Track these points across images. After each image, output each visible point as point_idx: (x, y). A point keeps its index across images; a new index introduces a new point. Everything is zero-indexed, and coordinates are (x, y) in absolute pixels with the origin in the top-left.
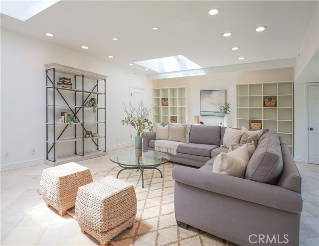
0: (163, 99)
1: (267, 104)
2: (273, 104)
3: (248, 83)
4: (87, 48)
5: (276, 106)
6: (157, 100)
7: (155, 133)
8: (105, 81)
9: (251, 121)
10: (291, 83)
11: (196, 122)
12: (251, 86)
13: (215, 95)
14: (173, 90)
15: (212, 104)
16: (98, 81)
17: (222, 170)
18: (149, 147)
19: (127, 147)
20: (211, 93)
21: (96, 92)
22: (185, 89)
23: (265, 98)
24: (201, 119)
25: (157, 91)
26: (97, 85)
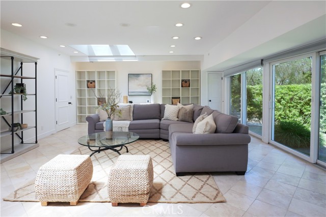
0: (88, 81)
1: (184, 85)
2: (188, 85)
3: (171, 69)
4: (20, 26)
5: (189, 87)
6: (80, 83)
7: (98, 115)
8: (36, 64)
9: (173, 98)
10: (198, 71)
11: (125, 102)
12: (172, 71)
13: (142, 78)
14: (99, 73)
15: (139, 86)
16: (22, 64)
17: (206, 131)
18: (95, 129)
19: (53, 134)
20: (139, 76)
21: (20, 75)
22: (114, 72)
23: (182, 81)
24: (130, 99)
25: (80, 74)
26: (21, 67)
